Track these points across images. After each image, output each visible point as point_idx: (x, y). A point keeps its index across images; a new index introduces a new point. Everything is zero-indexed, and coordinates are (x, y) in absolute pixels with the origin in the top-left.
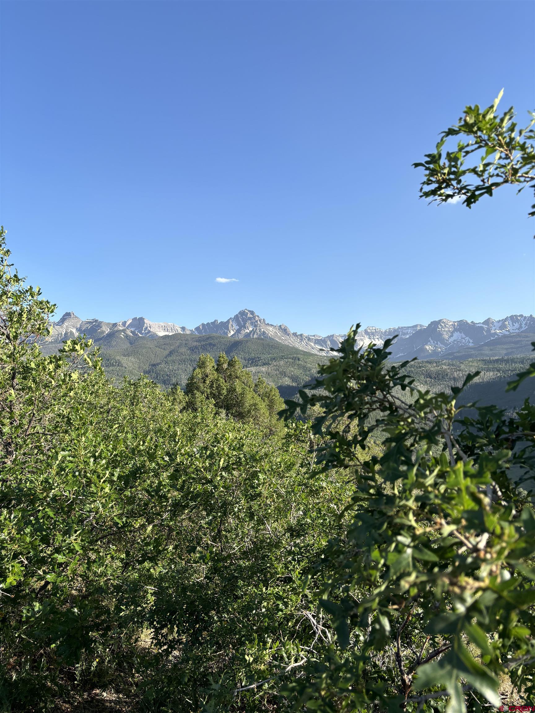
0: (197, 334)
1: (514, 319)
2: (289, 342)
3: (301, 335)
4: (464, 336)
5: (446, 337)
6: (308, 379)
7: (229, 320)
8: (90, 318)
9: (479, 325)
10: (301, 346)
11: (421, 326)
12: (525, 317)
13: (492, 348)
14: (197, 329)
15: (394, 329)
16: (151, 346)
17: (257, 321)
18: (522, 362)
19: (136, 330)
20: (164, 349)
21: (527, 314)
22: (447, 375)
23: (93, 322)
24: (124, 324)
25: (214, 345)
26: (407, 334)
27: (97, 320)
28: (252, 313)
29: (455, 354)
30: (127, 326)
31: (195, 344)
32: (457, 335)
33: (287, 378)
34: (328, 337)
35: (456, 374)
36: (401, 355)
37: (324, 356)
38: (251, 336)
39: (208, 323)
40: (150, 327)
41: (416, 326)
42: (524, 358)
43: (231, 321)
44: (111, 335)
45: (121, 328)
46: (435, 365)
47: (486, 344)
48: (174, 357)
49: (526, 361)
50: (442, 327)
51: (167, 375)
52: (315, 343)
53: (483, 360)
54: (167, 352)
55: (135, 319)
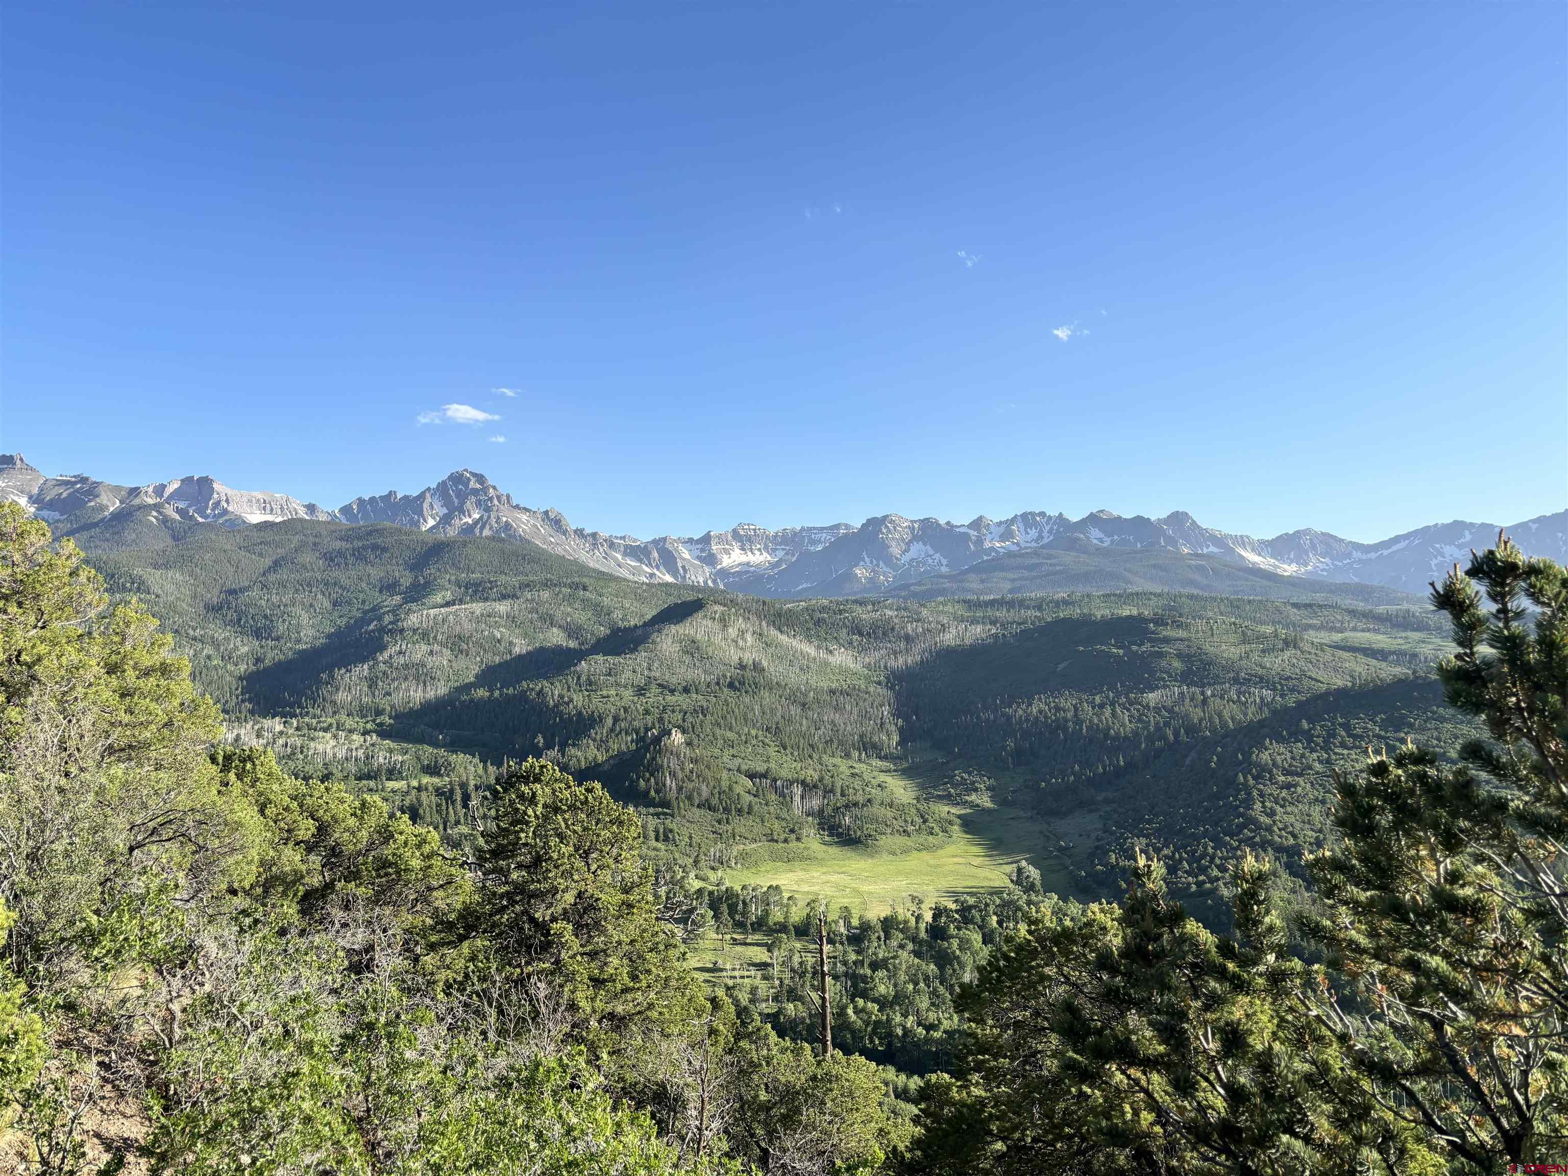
0: (344, 521)
1: (1028, 519)
2: (565, 550)
3: (594, 535)
4: (931, 552)
5: (895, 550)
6: (603, 631)
7: (423, 494)
8: (69, 472)
9: (962, 530)
10: (594, 560)
11: (847, 526)
12: (1050, 518)
13: (984, 576)
14: (346, 510)
15: (793, 530)
16: (228, 547)
17: (491, 499)
18: (1039, 608)
19: (189, 506)
20: (261, 555)
21: (1053, 512)
22: (893, 629)
23: (76, 483)
24: (160, 490)
25: (384, 550)
26: (820, 542)
27: (87, 479)
28: (480, 478)
29: (912, 588)
30: (166, 495)
31: (338, 544)
32: (917, 549)
33: (555, 630)
34: (655, 542)
35: (909, 628)
36: (805, 586)
37: (643, 583)
38: (477, 531)
39: (373, 499)
40: (227, 501)
41: (837, 527)
42: (1043, 599)
43: (428, 495)
44: (122, 517)
45: (150, 501)
46: (870, 607)
47: (973, 569)
48: (283, 574)
49: (1047, 604)
50: (889, 531)
51: (266, 617)
52: (625, 554)
53: (965, 602)
54: (268, 562)
55: (187, 481)
